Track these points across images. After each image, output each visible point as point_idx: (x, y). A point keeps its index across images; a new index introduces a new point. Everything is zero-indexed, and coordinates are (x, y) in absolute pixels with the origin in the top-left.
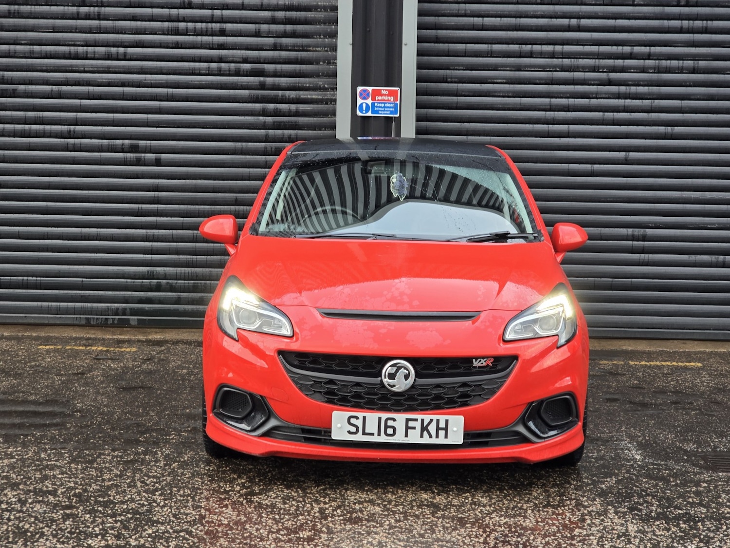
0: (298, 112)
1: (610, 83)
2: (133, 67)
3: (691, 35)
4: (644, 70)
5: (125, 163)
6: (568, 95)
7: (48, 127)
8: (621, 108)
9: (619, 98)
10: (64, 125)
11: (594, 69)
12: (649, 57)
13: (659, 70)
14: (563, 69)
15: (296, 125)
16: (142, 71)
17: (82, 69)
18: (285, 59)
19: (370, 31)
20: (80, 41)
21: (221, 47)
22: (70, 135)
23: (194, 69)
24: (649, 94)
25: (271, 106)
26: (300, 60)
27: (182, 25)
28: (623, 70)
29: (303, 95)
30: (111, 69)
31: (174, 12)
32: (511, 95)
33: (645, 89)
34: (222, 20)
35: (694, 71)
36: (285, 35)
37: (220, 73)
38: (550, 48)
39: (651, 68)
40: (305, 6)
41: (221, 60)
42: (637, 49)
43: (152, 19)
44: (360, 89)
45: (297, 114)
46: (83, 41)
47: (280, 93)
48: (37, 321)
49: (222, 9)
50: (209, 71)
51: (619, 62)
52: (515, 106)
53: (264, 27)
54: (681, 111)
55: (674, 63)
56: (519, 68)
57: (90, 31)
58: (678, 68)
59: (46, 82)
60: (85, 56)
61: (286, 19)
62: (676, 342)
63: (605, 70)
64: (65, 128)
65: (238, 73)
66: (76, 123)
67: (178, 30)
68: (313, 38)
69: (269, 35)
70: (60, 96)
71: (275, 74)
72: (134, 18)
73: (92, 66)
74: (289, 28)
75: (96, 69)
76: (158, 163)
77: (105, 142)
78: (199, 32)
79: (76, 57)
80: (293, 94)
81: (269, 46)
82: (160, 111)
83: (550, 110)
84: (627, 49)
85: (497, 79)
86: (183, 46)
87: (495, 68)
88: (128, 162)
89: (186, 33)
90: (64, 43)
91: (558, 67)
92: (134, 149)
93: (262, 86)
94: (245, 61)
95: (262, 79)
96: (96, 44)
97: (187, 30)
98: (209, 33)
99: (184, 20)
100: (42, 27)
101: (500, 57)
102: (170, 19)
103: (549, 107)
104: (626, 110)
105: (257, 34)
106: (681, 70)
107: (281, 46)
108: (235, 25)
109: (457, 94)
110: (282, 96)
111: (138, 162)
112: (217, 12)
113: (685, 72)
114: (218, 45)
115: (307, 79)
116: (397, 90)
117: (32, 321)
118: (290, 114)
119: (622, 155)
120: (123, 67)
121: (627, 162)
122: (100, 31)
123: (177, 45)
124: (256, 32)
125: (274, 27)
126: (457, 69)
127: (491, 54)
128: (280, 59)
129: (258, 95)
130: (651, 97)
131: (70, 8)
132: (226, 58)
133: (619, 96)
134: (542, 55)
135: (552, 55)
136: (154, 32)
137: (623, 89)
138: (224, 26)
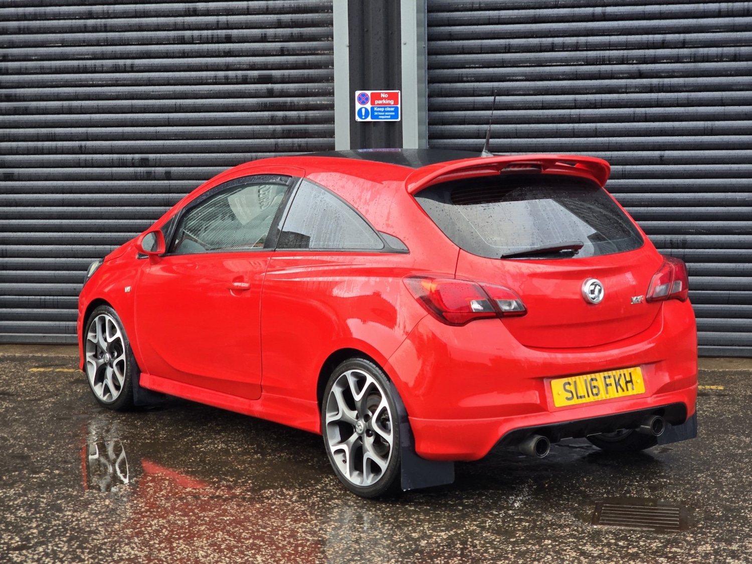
0: (308, 119)
1: (641, 75)
2: (141, 79)
3: (732, 18)
4: (678, 59)
5: (135, 177)
6: (594, 91)
7: (60, 144)
8: (653, 103)
9: (651, 91)
10: (76, 141)
11: (622, 61)
12: (684, 44)
13: (695, 59)
14: (588, 62)
15: (306, 133)
16: (150, 83)
17: (91, 83)
18: (292, 64)
19: (367, 31)
20: (88, 55)
21: (228, 54)
22: (81, 151)
23: (201, 78)
24: (685, 86)
25: (280, 114)
26: (307, 65)
27: (188, 33)
28: (655, 60)
29: (312, 100)
30: (119, 82)
31: (180, 19)
32: (532, 92)
33: (681, 81)
34: (228, 26)
35: (735, 58)
36: (292, 38)
37: (227, 81)
38: (574, 40)
39: (686, 57)
40: (311, 8)
41: (228, 68)
42: (670, 37)
43: (158, 28)
44: (358, 93)
45: (307, 121)
46: (92, 55)
47: (289, 99)
48: (55, 341)
49: (227, 15)
50: (216, 79)
51: (651, 52)
52: (537, 105)
53: (270, 32)
54: (722, 103)
55: (713, 51)
56: (540, 63)
57: (98, 43)
58: (717, 56)
59: (57, 98)
60: (93, 69)
61: (292, 22)
62: (722, 359)
63: (635, 62)
64: (76, 144)
65: (245, 81)
66: (87, 138)
67: (184, 38)
68: (321, 41)
69: (275, 39)
70: (70, 111)
71: (283, 81)
72: (140, 28)
73: (101, 80)
74: (296, 31)
75: (104, 82)
76: (168, 176)
77: (115, 156)
78: (205, 40)
79: (85, 70)
80: (302, 100)
81: (277, 51)
82: (169, 123)
83: (575, 108)
84: (658, 37)
85: (516, 76)
86: (190, 55)
87: (515, 64)
88: (139, 177)
89: (192, 41)
90: (73, 57)
91: (583, 60)
92: (144, 163)
93: (270, 93)
94: (253, 67)
95: (270, 86)
96: (103, 57)
97: (193, 38)
98: (215, 40)
99: (190, 28)
100: (51, 42)
101: (519, 52)
102: (176, 28)
103: (573, 104)
104: (659, 104)
105: (264, 39)
106: (720, 58)
107: (288, 50)
108: (240, 30)
109: (474, 93)
110: (291, 103)
111: (149, 177)
112: (223, 19)
113: (725, 59)
114: (224, 52)
115: (316, 84)
116: (398, 93)
117: (50, 341)
118: (299, 121)
119: (657, 153)
120: (130, 79)
121: (662, 161)
122: (107, 42)
123: (184, 55)
124: (262, 37)
125: (280, 31)
126: (472, 68)
127: (508, 49)
128: (288, 64)
129: (266, 103)
130: (688, 89)
131: (77, 21)
132: (232, 65)
133: (651, 89)
134: (564, 48)
135: (576, 48)
136: (159, 42)
137: (655, 81)
138: (229, 32)
